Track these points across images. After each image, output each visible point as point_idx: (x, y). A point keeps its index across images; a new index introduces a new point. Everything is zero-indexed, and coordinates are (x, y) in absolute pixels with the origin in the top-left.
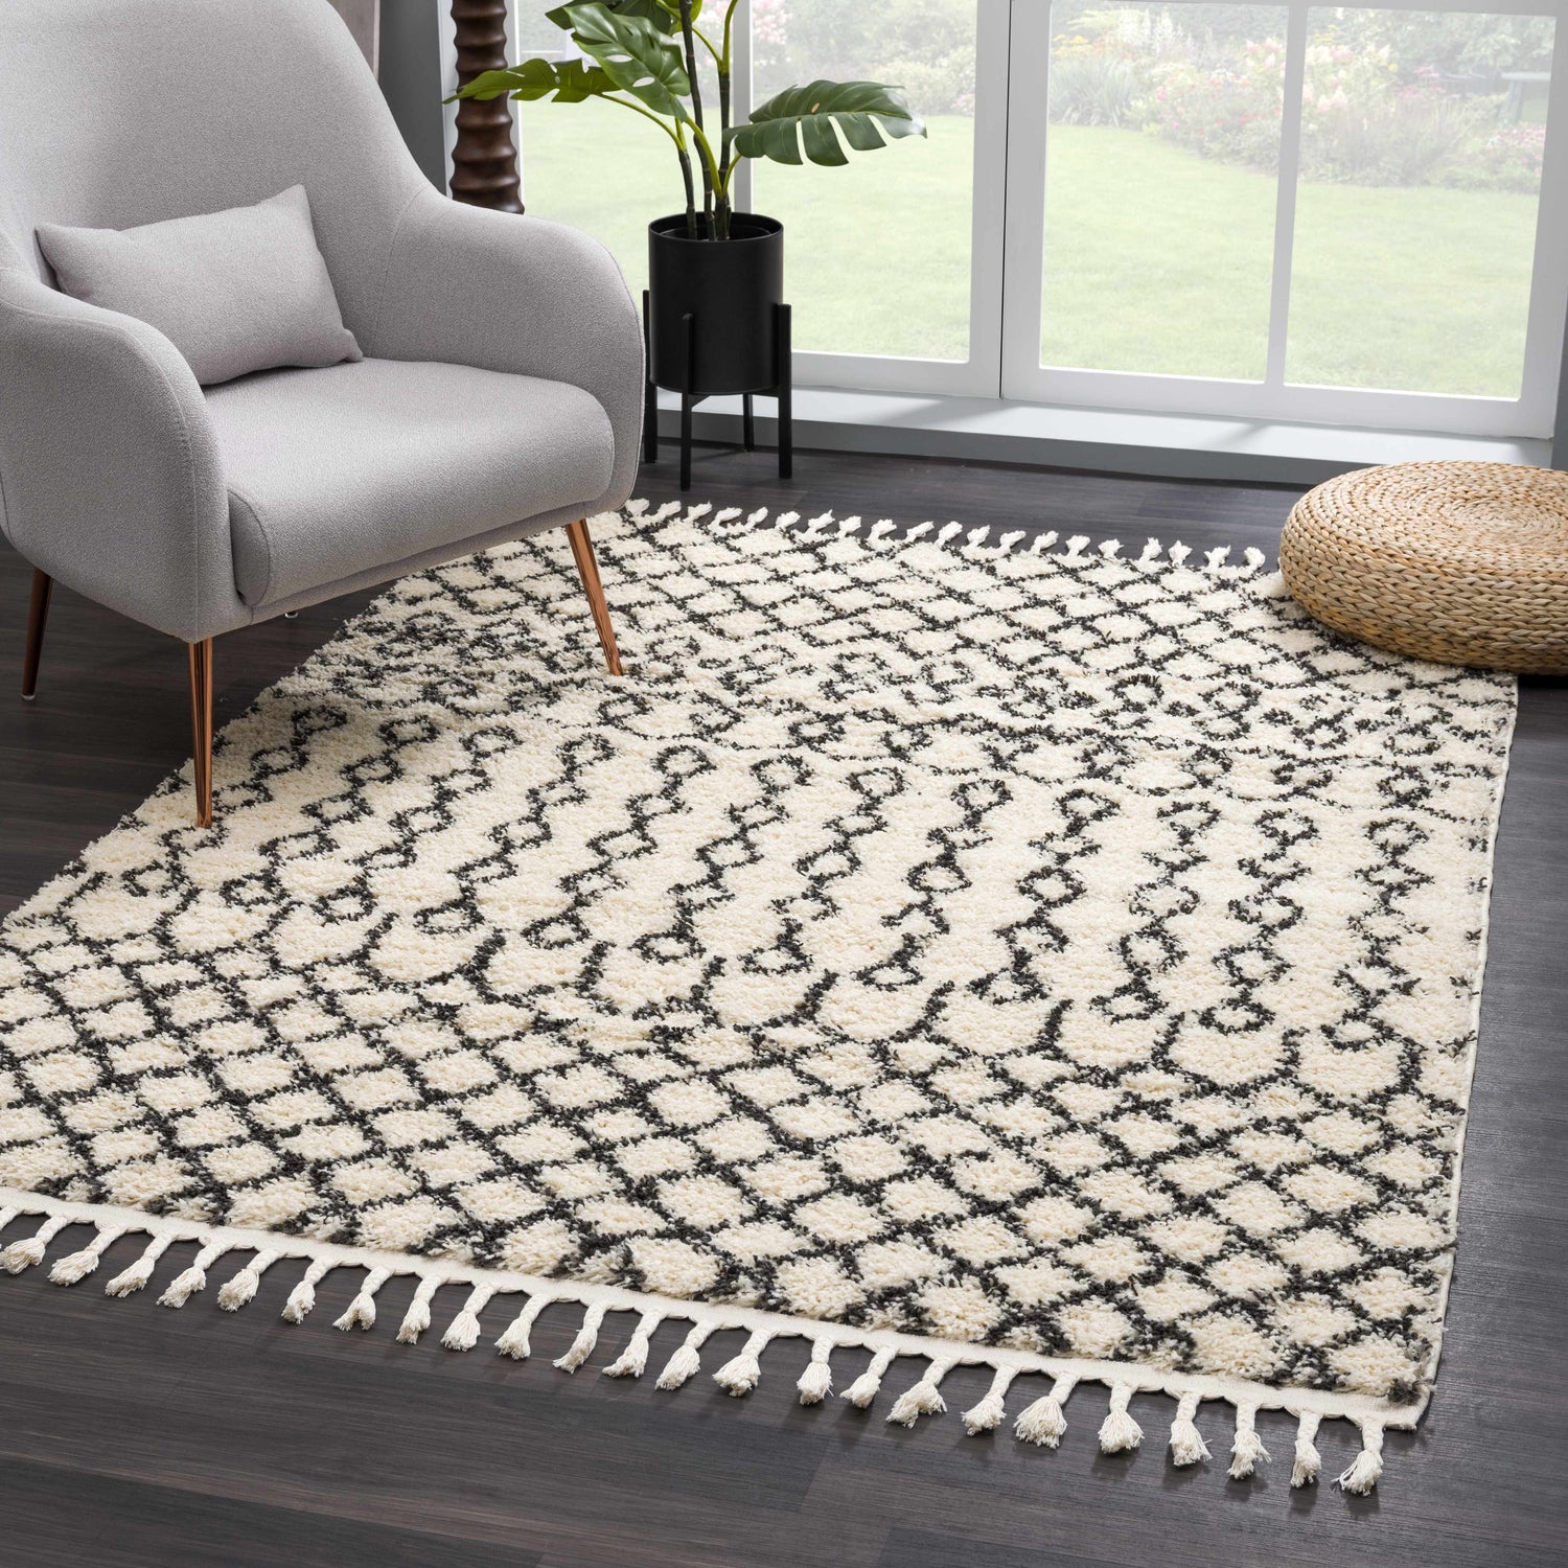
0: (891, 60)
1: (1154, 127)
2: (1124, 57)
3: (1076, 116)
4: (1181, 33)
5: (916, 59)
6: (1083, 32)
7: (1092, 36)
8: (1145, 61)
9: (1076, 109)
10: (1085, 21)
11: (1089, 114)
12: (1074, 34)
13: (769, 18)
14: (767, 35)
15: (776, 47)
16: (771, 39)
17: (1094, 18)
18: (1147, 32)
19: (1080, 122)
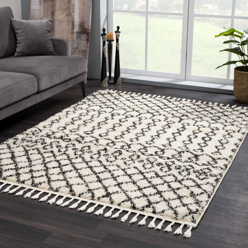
0: (173, 11)
1: (213, 23)
2: (209, 11)
3: (202, 20)
4: (218, 8)
5: (177, 11)
6: (203, 7)
7: (205, 8)
8: (212, 12)
9: (202, 19)
10: (204, 6)
11: (204, 20)
12: (202, 8)
13: (155, 3)
14: (155, 6)
15: (156, 8)
16: (155, 7)
17: (205, 5)
18: (213, 8)
19: (202, 21)
